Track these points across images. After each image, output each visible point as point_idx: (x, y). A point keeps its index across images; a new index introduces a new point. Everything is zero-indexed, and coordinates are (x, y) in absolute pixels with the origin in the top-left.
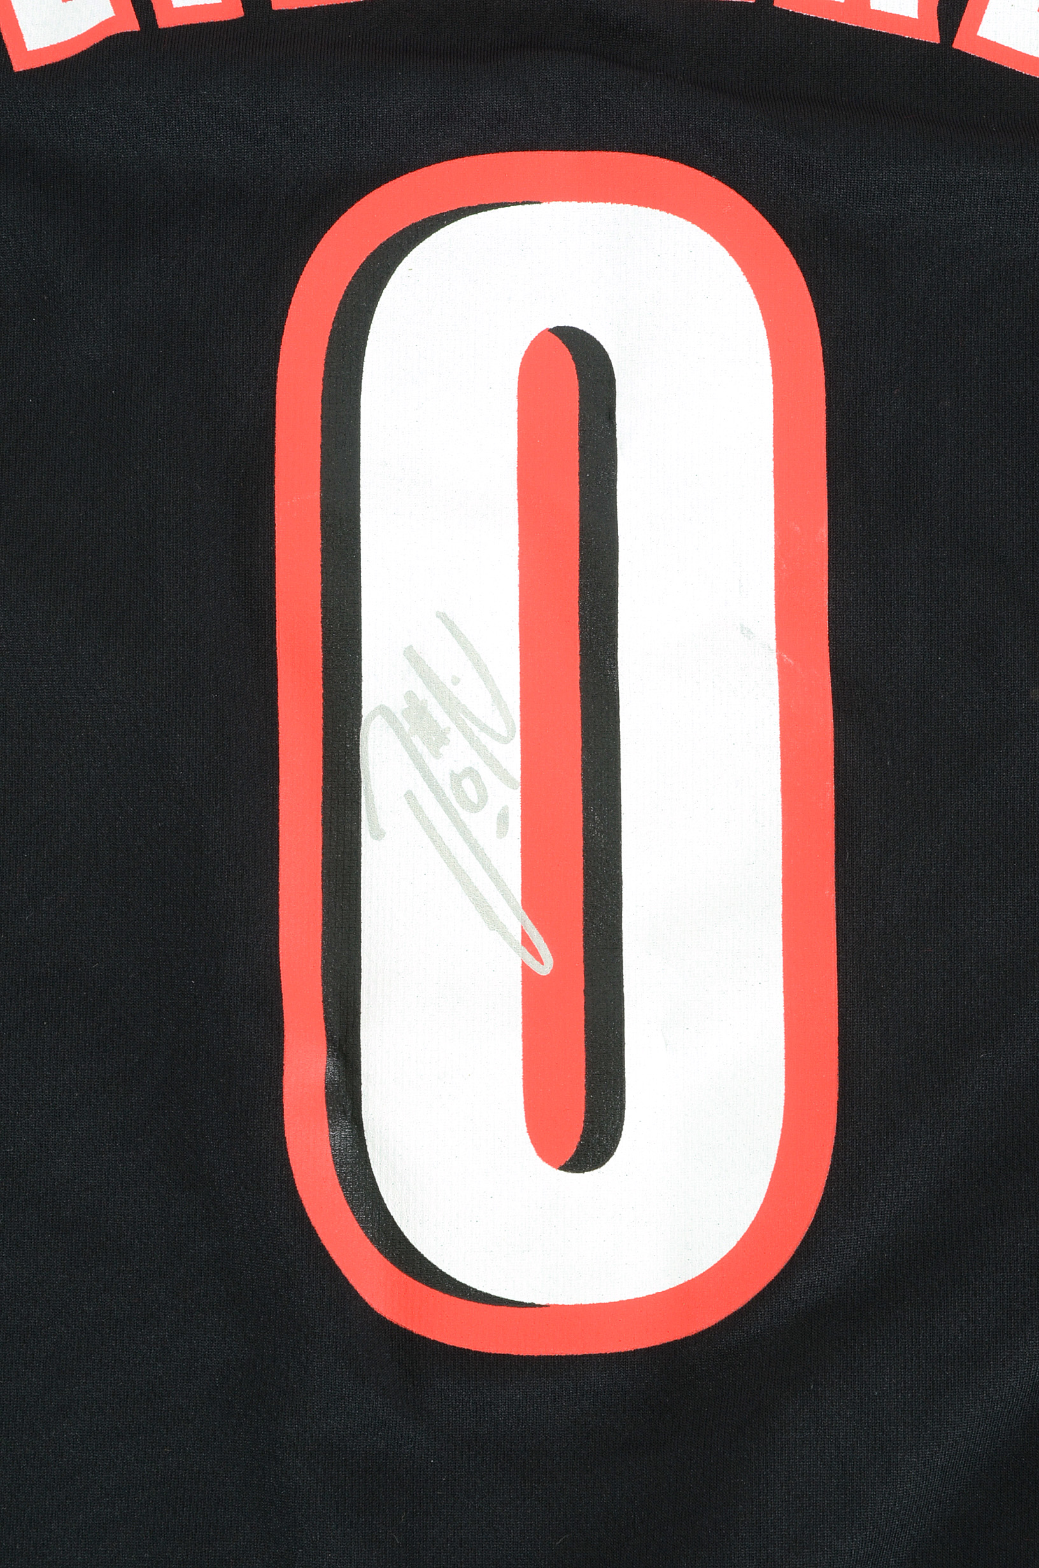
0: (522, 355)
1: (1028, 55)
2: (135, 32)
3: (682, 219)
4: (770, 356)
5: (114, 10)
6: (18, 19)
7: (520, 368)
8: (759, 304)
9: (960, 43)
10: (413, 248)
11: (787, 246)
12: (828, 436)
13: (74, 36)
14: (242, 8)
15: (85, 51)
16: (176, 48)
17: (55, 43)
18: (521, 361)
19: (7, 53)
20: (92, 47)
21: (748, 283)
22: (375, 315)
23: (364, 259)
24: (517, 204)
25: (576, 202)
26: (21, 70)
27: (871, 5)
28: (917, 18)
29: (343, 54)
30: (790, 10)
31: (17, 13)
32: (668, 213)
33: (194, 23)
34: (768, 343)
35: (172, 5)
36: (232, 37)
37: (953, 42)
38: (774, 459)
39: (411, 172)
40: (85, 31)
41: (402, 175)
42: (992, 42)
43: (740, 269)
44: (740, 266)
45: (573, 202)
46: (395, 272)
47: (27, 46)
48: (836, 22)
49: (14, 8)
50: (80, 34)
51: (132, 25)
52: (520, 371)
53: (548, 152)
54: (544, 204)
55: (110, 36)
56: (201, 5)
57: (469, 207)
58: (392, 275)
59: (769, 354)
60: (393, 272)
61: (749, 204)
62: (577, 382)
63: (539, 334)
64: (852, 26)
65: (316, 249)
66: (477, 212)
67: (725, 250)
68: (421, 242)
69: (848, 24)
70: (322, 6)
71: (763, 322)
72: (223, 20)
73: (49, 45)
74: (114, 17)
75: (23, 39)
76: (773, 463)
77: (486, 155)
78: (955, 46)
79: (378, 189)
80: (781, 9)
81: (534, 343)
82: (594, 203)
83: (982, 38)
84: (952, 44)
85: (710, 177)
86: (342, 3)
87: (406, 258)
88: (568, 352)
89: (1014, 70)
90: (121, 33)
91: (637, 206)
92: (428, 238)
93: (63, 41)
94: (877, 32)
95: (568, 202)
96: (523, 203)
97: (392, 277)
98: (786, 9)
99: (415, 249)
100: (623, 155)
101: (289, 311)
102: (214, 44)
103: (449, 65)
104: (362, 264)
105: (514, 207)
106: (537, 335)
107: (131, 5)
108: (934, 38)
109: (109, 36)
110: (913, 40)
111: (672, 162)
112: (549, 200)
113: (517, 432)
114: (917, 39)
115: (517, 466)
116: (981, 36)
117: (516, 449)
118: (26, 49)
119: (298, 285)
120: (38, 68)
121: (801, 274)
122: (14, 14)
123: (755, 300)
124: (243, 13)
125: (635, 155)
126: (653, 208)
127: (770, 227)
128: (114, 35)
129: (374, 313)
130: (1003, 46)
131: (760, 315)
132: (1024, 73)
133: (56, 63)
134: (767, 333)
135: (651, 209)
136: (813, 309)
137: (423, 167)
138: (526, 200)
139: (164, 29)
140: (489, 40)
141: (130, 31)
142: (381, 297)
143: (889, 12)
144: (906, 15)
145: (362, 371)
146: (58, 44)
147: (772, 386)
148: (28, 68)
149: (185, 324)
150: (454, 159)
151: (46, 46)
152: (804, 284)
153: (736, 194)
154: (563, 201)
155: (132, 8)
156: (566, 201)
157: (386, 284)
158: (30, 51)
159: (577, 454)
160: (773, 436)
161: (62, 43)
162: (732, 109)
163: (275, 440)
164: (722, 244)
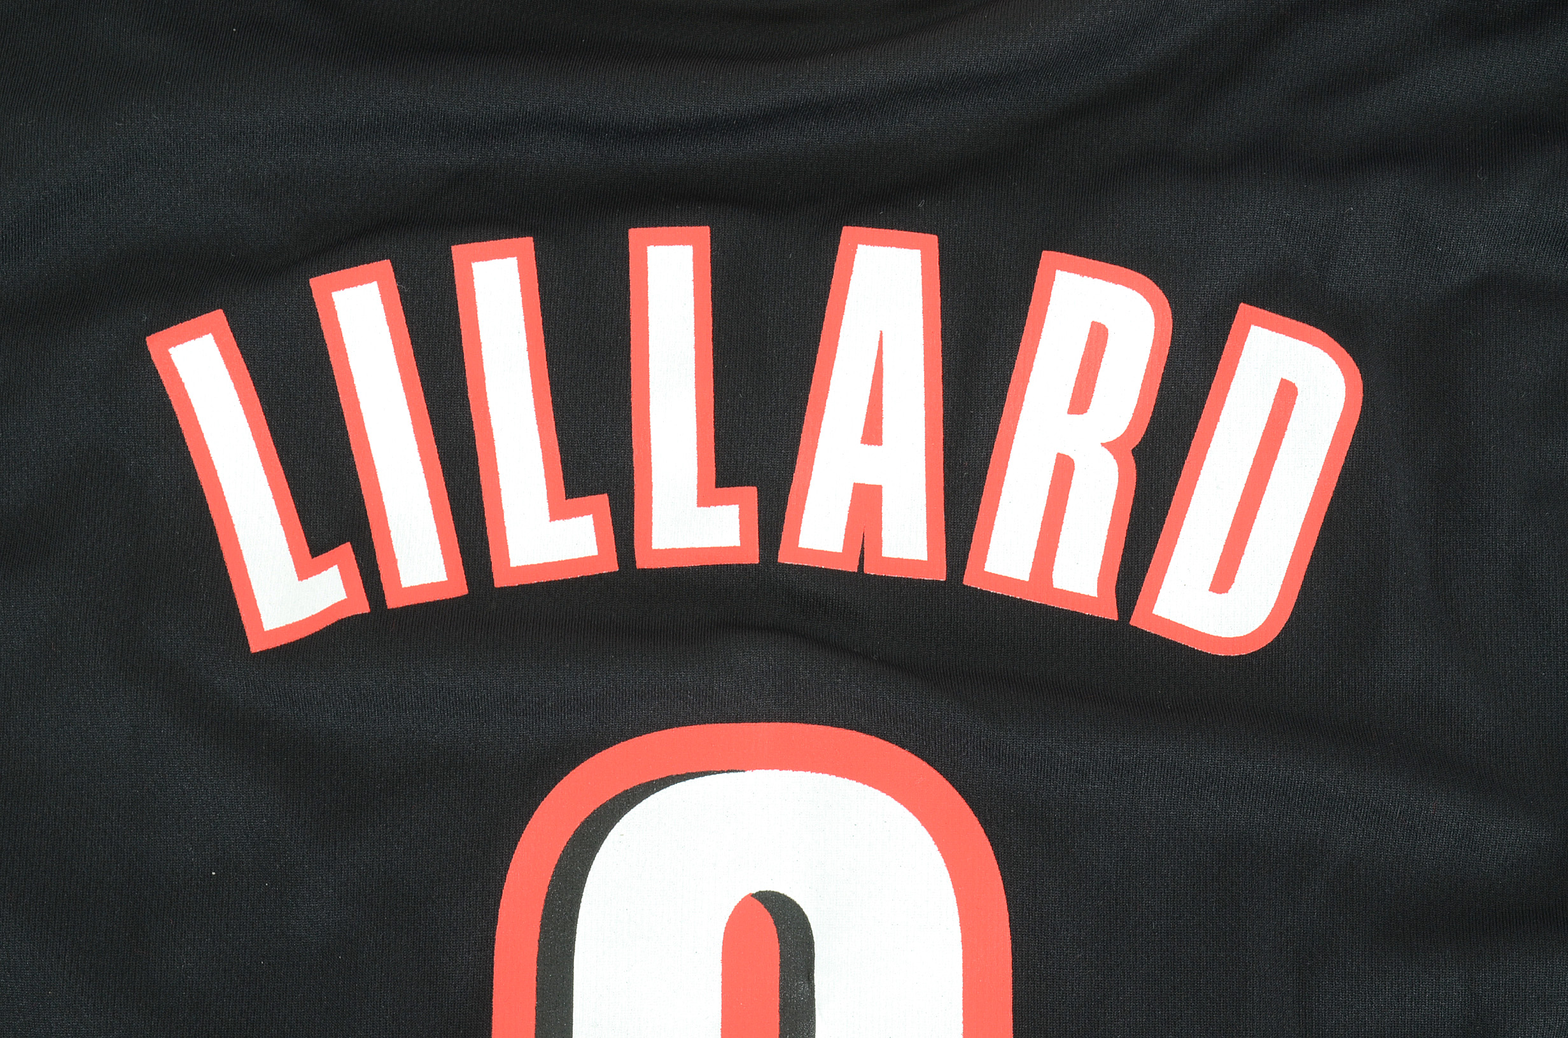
0: (727, 920)
1: (1200, 632)
2: (366, 613)
3: (877, 791)
4: (960, 922)
5: (346, 592)
6: (257, 599)
7: (724, 933)
8: (949, 873)
9: (1136, 621)
10: (625, 814)
11: (975, 815)
12: (1014, 998)
13: (308, 616)
14: (466, 586)
15: (318, 632)
16: (403, 631)
17: (291, 623)
18: (725, 926)
19: (245, 634)
20: (324, 628)
21: (939, 852)
22: (588, 879)
23: (579, 825)
24: (723, 772)
25: (778, 771)
26: (258, 651)
27: (1054, 584)
28: (1097, 596)
29: (560, 635)
30: (979, 588)
31: (255, 593)
32: (864, 784)
33: (420, 602)
34: (957, 910)
35: (401, 585)
36: (456, 616)
37: (1130, 619)
38: (963, 1022)
39: (623, 741)
40: (319, 611)
41: (615, 744)
42: (1167, 619)
43: (931, 839)
44: (931, 836)
45: (775, 770)
46: (608, 837)
47: (264, 627)
48: (1021, 599)
49: (253, 588)
50: (314, 614)
51: (364, 607)
52: (724, 936)
53: (752, 724)
54: (748, 773)
55: (342, 619)
56: (428, 584)
57: (677, 775)
58: (604, 840)
59: (959, 921)
60: (606, 837)
61: (940, 776)
62: (778, 945)
63: (742, 899)
64: (1036, 603)
65: (533, 817)
66: (685, 780)
67: (917, 820)
68: (632, 808)
69: (1033, 601)
70: (541, 583)
71: (953, 890)
72: (448, 598)
73: (284, 625)
74: (346, 599)
75: (261, 619)
76: (962, 1025)
77: (693, 727)
78: (1132, 623)
79: (592, 758)
80: (970, 587)
81: (738, 909)
82: (795, 772)
83: (1157, 616)
84: (1129, 621)
85: (903, 750)
86: (560, 579)
87: (618, 824)
88: (770, 916)
89: (1187, 646)
90: (352, 616)
91: (834, 776)
92: (639, 805)
93: (298, 620)
94: (1059, 609)
95: (770, 770)
96: (728, 771)
97: (605, 842)
98: (974, 587)
99: (626, 815)
100: (822, 728)
101: (507, 876)
102: (439, 626)
103: (659, 647)
104: (576, 830)
105: (720, 775)
106: (740, 900)
107: (362, 587)
108: (1113, 616)
109: (340, 618)
110: (1092, 617)
111: (868, 736)
112: (753, 769)
113: (721, 996)
114: (1097, 616)
115: (721, 1027)
116: (1156, 614)
117: (720, 1011)
118: (263, 629)
119: (516, 851)
120: (274, 649)
121: (988, 843)
122: (253, 594)
123: (946, 869)
124: (467, 591)
125: (833, 728)
126: (850, 779)
127: (960, 797)
128: (345, 619)
129: (587, 876)
130: (1177, 623)
131: (951, 883)
132: (1196, 649)
133: (291, 643)
134: (957, 900)
135: (848, 780)
136: (1000, 877)
137: (635, 737)
138: (730, 769)
139: (393, 609)
140: (698, 616)
141: (361, 613)
142: (594, 861)
143: (1070, 590)
144: (1086, 594)
145: (576, 933)
146: (293, 623)
147: (962, 951)
148: (264, 648)
149: (410, 889)
150: (664, 729)
151: (282, 625)
152: (992, 852)
153: (928, 766)
154: (765, 769)
155: (363, 590)
156: (768, 769)
157: (599, 849)
158: (268, 631)
159: (778, 1016)
160: (962, 999)
161: (297, 622)
162: (924, 693)
163: (492, 1002)
164: (914, 815)
